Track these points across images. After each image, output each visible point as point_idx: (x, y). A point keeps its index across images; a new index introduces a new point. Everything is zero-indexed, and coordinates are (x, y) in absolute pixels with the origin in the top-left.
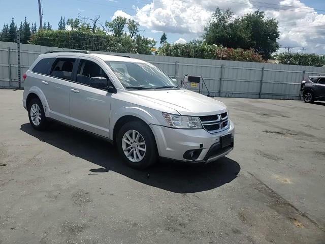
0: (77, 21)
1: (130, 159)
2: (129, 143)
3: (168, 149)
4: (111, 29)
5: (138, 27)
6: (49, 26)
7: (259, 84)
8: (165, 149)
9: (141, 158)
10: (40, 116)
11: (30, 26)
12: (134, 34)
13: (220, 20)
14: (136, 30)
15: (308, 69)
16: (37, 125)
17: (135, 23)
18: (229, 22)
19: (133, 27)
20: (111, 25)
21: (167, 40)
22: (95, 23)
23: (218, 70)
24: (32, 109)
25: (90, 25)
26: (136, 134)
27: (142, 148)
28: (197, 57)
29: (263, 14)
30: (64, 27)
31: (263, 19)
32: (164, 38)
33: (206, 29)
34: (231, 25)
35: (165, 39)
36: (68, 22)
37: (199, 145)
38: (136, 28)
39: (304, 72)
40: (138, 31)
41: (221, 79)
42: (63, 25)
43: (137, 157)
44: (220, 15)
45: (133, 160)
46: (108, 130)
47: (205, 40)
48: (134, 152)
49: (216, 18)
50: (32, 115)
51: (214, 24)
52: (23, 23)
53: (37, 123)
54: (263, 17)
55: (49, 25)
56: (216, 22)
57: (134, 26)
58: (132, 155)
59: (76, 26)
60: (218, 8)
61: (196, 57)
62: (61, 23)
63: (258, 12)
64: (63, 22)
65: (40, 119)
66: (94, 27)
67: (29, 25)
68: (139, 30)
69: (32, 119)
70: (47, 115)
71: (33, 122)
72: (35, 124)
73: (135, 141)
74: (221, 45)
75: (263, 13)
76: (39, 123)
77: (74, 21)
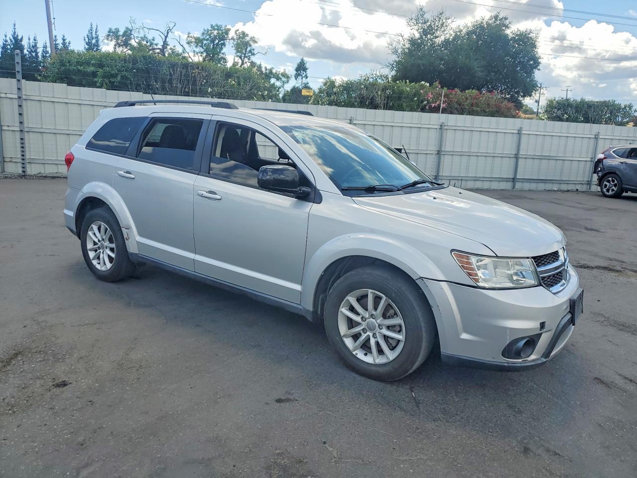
0: (128, 34)
1: (360, 355)
2: (357, 319)
3: (465, 336)
4: (198, 50)
5: (254, 46)
6: (64, 44)
7: (513, 161)
8: (458, 335)
9: (391, 355)
10: (112, 250)
11: (25, 43)
12: (246, 60)
13: (425, 32)
14: (250, 51)
15: (604, 130)
16: (103, 269)
17: (248, 39)
18: (443, 38)
19: (244, 45)
20: (198, 41)
21: (308, 71)
22: (166, 37)
23: (434, 135)
24: (90, 233)
25: (155, 42)
26: (377, 299)
27: (394, 331)
28: (391, 108)
29: (507, 22)
30: (98, 46)
31: (508, 32)
32: (301, 68)
33: (395, 51)
34: (446, 42)
35: (305, 69)
36: (108, 36)
37: (539, 326)
38: (249, 49)
39: (596, 138)
40: (253, 54)
41: (439, 153)
42: (94, 41)
43: (380, 352)
44: (425, 23)
45: (368, 359)
46: (298, 287)
47: (394, 73)
48: (373, 341)
49: (416, 27)
50: (90, 245)
51: (412, 41)
52: (10, 36)
53: (104, 265)
54: (507, 27)
55: (64, 40)
56: (417, 35)
57: (247, 44)
58: (366, 347)
59: (126, 44)
60: (421, 9)
61: (387, 107)
62: (90, 38)
63: (496, 17)
64: (94, 36)
65: (113, 255)
66: (163, 46)
67: (21, 40)
68: (255, 52)
69: (92, 254)
70: (132, 248)
71: (95, 262)
72: (98, 267)
73: (372, 316)
74: (437, 84)
75: (506, 19)
76: (109, 265)
77: (121, 33)
